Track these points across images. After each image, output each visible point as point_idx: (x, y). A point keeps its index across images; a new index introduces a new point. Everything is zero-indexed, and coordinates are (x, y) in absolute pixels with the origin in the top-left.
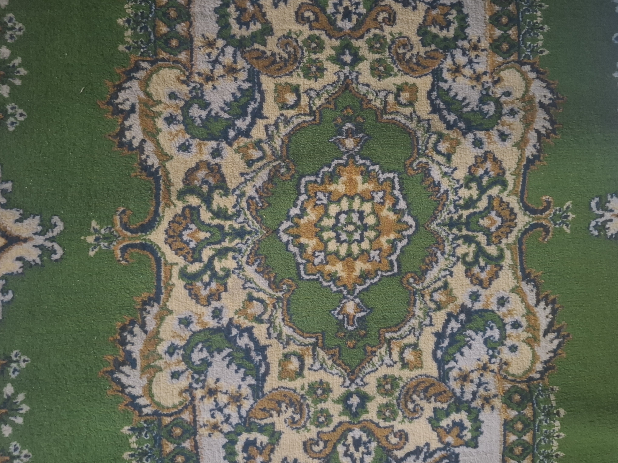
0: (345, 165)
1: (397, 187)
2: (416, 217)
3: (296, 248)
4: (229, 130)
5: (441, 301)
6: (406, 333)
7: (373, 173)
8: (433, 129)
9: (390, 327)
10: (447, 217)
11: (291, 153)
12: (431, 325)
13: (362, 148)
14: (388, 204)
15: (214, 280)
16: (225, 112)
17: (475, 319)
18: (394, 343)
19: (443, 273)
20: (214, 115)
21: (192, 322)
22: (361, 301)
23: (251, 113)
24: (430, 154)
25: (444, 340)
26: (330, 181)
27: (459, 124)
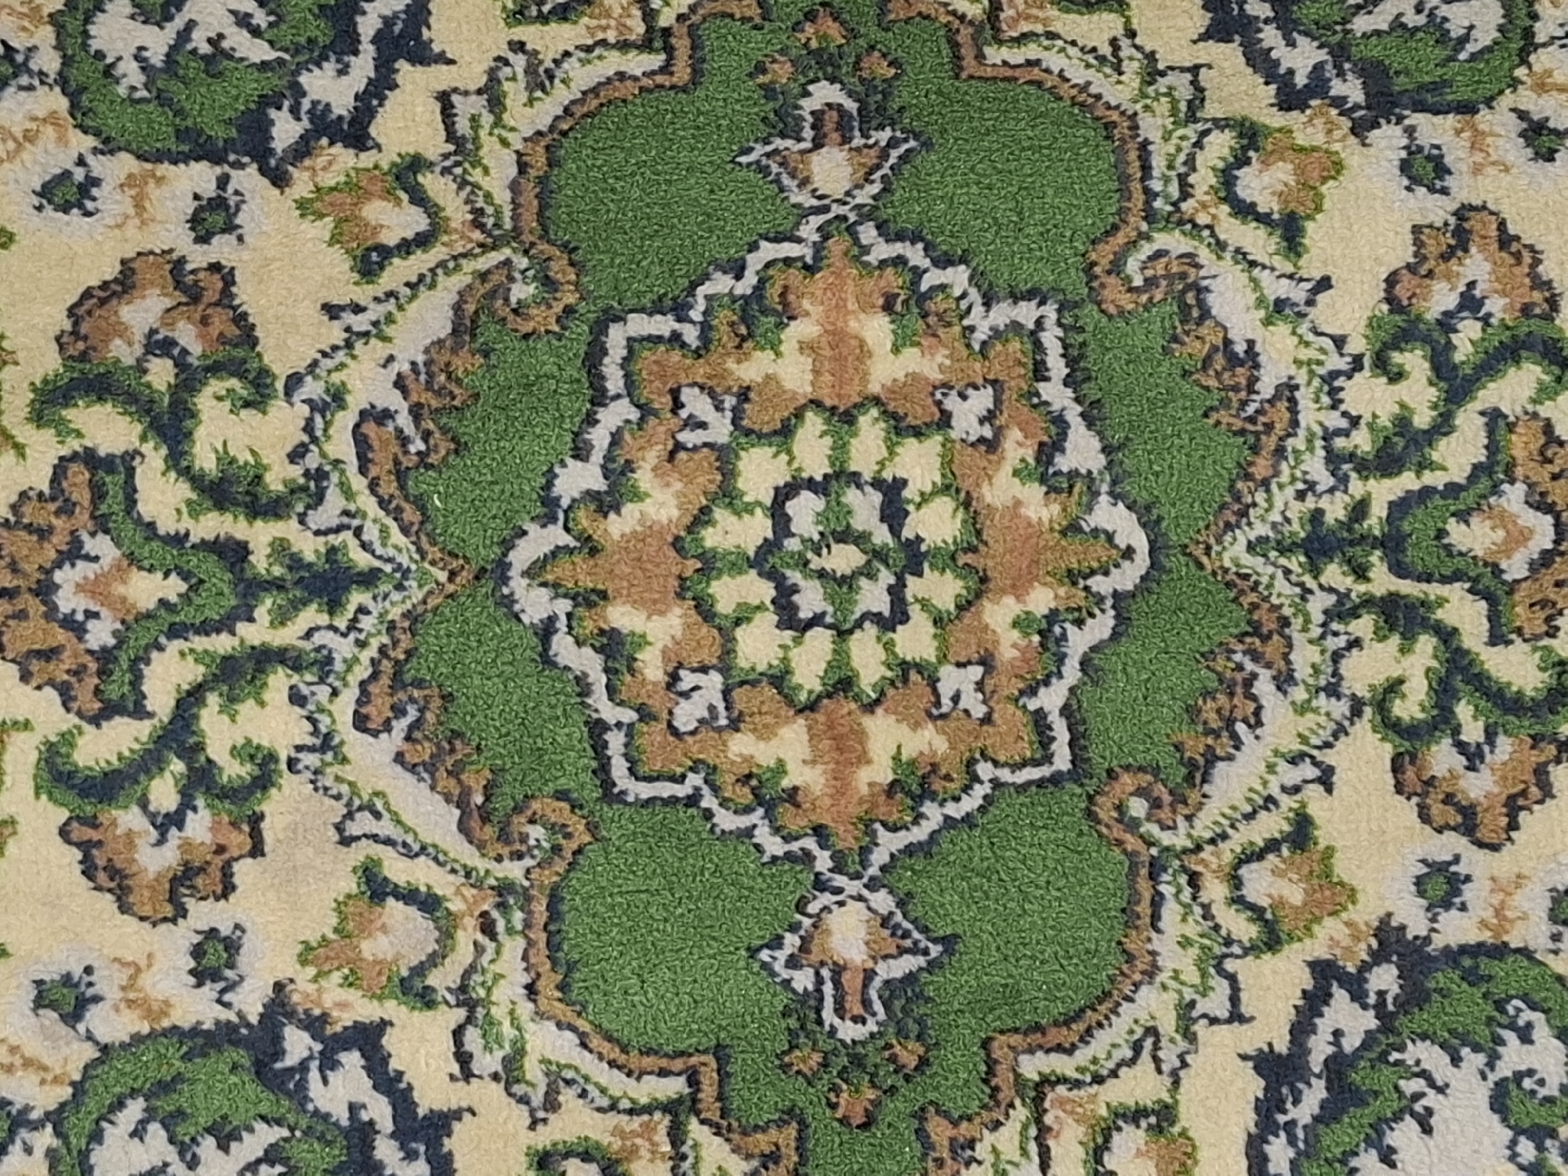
0: (810, 270)
1: (1057, 366)
2: (1148, 508)
3: (587, 651)
4: (273, 113)
5: (1279, 904)
6: (1117, 1055)
7: (938, 304)
8: (1212, 109)
9: (1038, 1028)
10: (1296, 510)
11: (559, 213)
12: (1236, 1016)
13: (886, 190)
14: (1017, 448)
15: (200, 802)
16: (256, 32)
17: (1444, 992)
18: (1061, 1103)
19: (1288, 775)
20: (205, 49)
21: (97, 999)
22: (901, 904)
23: (376, 40)
24: (1202, 219)
25: (1300, 1092)
26: (743, 339)
27: (1337, 88)
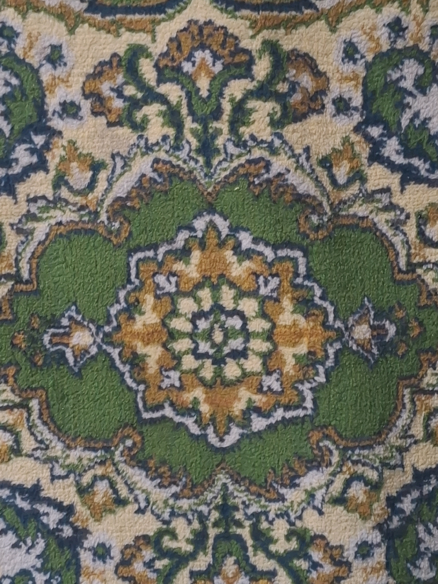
0: (324, 324)
1: (289, 415)
2: (239, 447)
3: (183, 243)
4: (381, 127)
5: (94, 494)
6: (38, 435)
7: (312, 372)
8: (387, 473)
9: (48, 407)
10: (238, 501)
11: (345, 233)
12: (53, 478)
13: (354, 352)
14: (259, 400)
15: (127, 104)
16: (412, 120)
17: (63, 552)
18: (21, 414)
19: (142, 497)
20: (406, 101)
21: (55, 68)
22: (92, 357)
23: (410, 164)
24: (344, 469)
25: (26, 501)
26: (298, 300)
27: (396, 519)
